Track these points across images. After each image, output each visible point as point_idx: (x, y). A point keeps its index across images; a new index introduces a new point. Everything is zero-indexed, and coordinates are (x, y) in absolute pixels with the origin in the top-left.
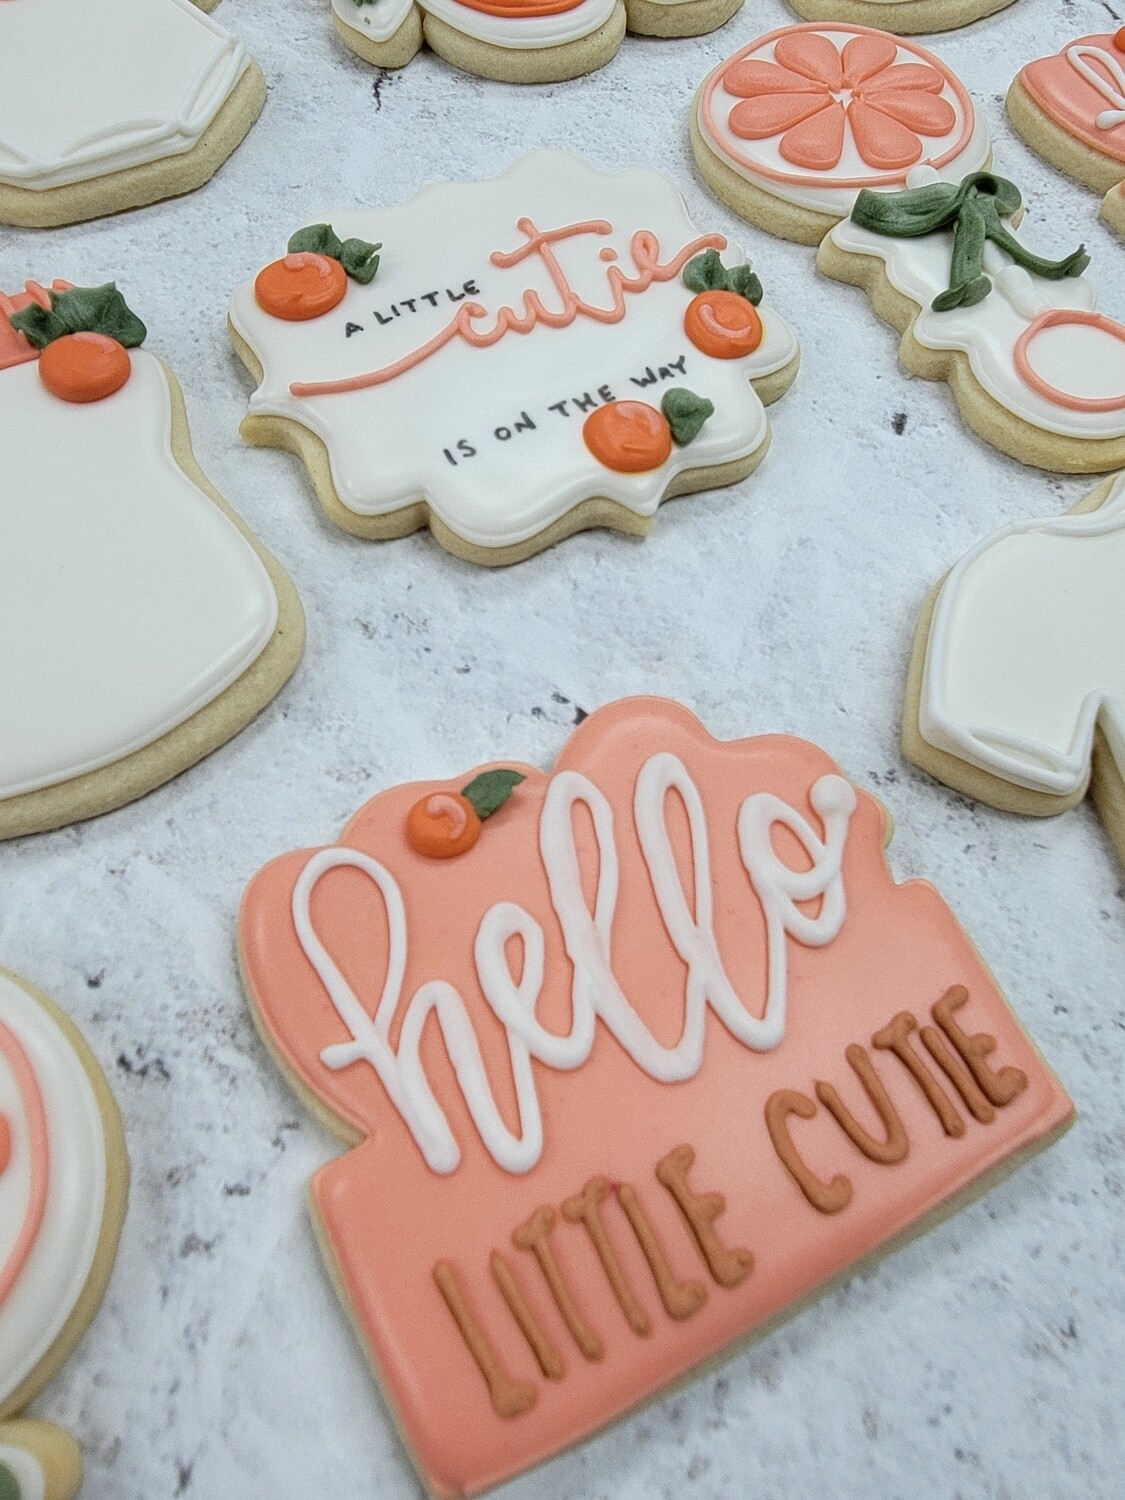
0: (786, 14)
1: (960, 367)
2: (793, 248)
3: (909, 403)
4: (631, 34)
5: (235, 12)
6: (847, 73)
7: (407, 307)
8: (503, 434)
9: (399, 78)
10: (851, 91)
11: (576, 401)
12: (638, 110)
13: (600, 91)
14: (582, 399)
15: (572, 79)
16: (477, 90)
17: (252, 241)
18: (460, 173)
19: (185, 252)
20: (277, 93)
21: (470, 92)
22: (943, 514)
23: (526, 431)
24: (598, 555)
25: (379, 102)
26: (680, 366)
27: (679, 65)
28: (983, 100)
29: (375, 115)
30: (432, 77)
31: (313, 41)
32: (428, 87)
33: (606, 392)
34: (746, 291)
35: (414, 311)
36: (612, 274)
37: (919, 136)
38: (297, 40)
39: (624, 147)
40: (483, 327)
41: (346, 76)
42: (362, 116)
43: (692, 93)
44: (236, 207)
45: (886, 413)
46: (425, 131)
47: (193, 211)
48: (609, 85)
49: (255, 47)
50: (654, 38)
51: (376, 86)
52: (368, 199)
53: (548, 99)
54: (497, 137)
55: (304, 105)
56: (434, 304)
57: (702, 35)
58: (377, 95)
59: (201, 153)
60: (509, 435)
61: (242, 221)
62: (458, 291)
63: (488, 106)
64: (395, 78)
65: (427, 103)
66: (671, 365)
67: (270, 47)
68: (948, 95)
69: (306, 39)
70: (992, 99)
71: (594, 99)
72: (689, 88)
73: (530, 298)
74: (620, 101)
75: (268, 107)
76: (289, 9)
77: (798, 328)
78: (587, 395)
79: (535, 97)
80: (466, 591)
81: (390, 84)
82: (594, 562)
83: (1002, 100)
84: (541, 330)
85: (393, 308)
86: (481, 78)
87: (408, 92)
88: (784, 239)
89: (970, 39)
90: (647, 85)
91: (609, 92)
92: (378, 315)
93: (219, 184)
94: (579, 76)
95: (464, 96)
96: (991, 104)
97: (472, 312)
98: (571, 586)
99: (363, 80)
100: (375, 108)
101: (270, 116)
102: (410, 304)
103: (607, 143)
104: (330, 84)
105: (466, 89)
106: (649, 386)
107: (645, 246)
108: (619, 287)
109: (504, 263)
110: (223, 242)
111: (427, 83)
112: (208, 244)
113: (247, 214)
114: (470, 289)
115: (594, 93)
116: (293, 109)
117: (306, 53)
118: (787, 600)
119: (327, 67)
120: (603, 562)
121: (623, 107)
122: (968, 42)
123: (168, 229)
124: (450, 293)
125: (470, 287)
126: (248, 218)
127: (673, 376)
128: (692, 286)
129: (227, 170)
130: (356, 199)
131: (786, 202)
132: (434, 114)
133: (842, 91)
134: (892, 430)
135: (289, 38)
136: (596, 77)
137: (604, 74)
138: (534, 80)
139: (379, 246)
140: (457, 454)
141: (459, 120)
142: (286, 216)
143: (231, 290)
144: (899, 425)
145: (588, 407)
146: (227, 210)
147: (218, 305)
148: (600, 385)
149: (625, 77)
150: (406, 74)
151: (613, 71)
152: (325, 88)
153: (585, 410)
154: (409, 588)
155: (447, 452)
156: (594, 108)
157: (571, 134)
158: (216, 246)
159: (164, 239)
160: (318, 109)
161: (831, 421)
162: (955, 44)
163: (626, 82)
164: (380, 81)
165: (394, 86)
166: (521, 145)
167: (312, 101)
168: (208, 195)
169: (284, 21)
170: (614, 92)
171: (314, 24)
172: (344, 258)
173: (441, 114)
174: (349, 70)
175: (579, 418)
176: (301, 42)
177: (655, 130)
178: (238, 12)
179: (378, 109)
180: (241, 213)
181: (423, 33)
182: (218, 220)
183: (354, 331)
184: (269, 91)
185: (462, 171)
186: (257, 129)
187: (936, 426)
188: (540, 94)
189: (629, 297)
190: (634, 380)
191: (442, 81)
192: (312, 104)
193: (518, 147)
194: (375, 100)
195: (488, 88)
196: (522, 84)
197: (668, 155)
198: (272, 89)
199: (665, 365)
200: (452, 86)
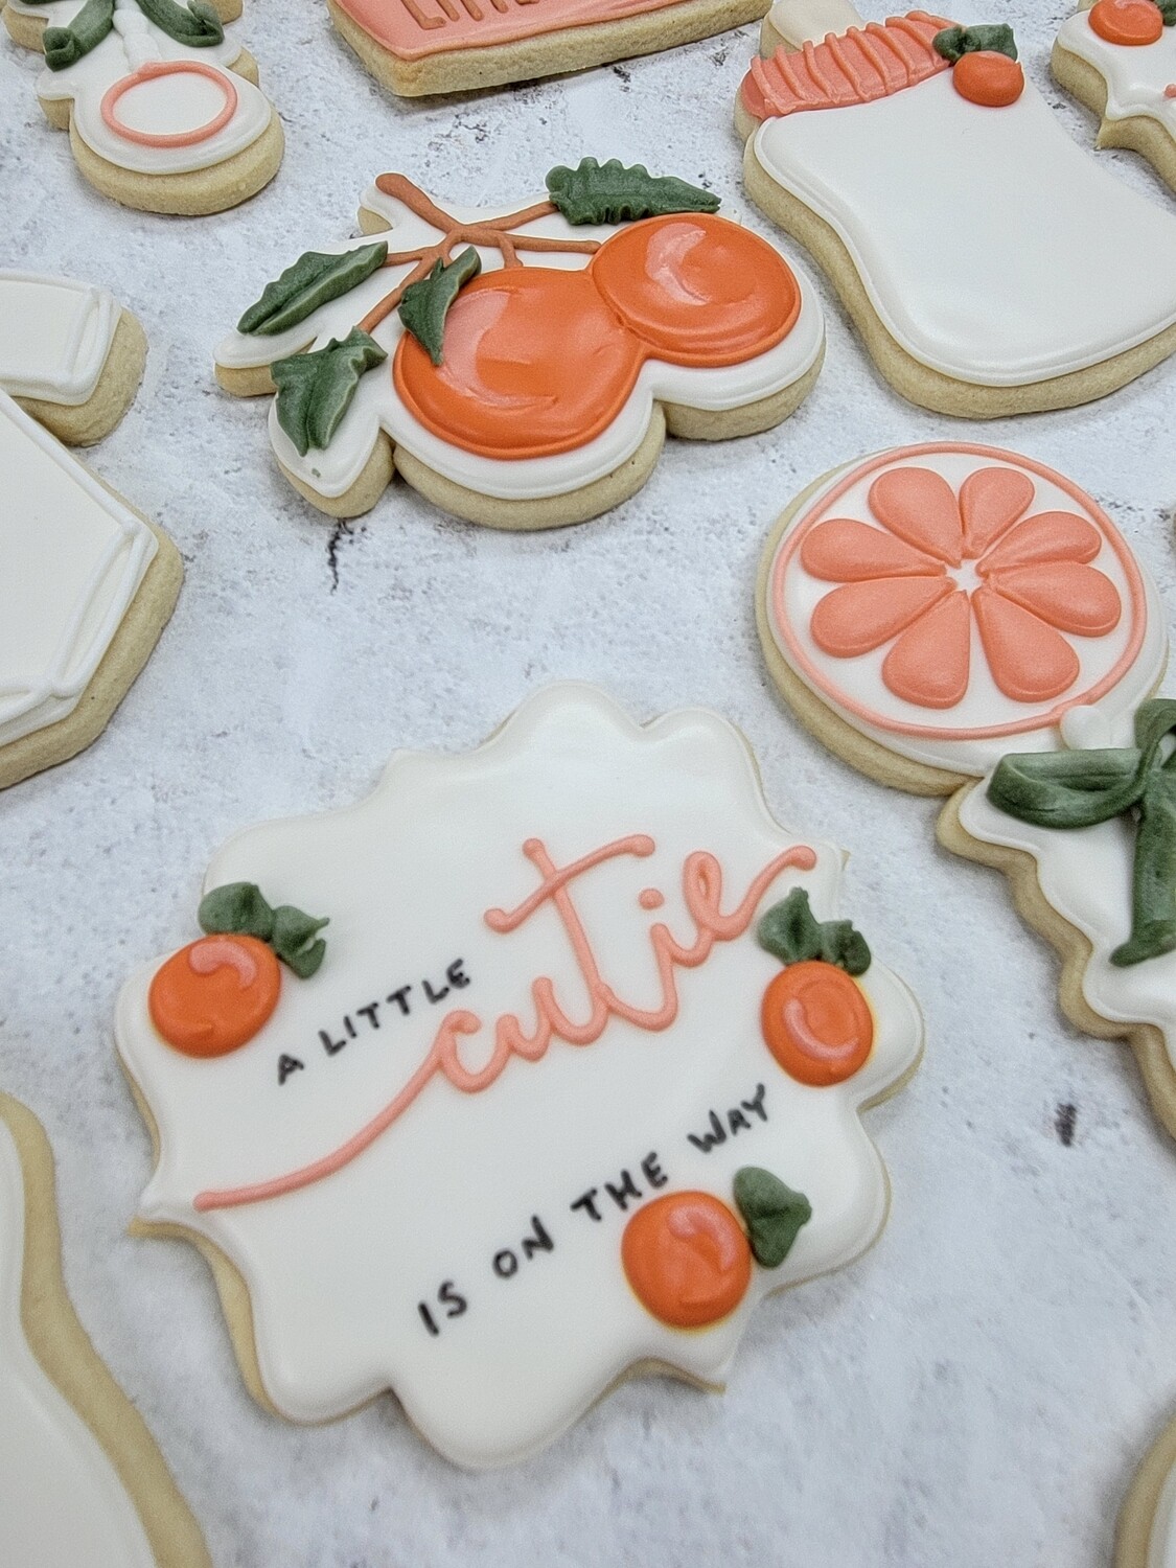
0: (875, 387)
1: (1152, 1046)
2: (903, 802)
3: (1078, 1085)
4: (671, 436)
5: (145, 429)
6: (970, 538)
7: (365, 1019)
8: (506, 1264)
9: (364, 530)
10: (976, 562)
11: (610, 1189)
12: (684, 567)
13: (633, 537)
14: (619, 1184)
15: (595, 518)
16: (467, 545)
17: (159, 838)
18: (444, 694)
19: (66, 864)
20: (199, 566)
21: (458, 550)
22: (1138, 1299)
23: (539, 1254)
24: (647, 1419)
25: (336, 574)
26: (756, 1106)
27: (736, 484)
28: (1143, 519)
29: (330, 598)
30: (408, 527)
31: (248, 472)
32: (403, 544)
33: (653, 1166)
34: (847, 954)
35: (376, 1026)
36: (659, 937)
37: (1072, 640)
38: (227, 472)
39: (666, 633)
40: (476, 1052)
41: (289, 530)
42: (312, 603)
43: (754, 532)
44: (138, 776)
45: (1046, 1104)
46: (398, 621)
47: (79, 787)
48: (645, 525)
49: (171, 488)
50: (703, 441)
51: (332, 547)
52: (320, 751)
53: (563, 554)
54: (494, 627)
55: (234, 585)
56: (406, 1010)
57: (765, 431)
58: (333, 562)
59: (87, 713)
60: (514, 1266)
61: (145, 801)
62: (440, 982)
63: (482, 574)
64: (358, 530)
65: (400, 572)
66: (746, 1105)
67: (191, 488)
68: (1106, 563)
69: (239, 469)
70: (1156, 516)
71: (624, 550)
72: (752, 523)
73: (542, 993)
74: (660, 551)
75: (186, 593)
76: (217, 420)
77: (916, 950)
78: (626, 1176)
79: (546, 551)
80: (456, 1505)
81: (351, 542)
82: (641, 1432)
83: (1168, 517)
84: (559, 1052)
85: (348, 1023)
86: (472, 525)
87: (376, 555)
88: (890, 787)
89: (1119, 414)
90: (695, 521)
91: (644, 537)
92: (325, 1037)
93: (118, 736)
94: (604, 513)
95: (451, 557)
96: (1155, 524)
97: (460, 1025)
98: (609, 1484)
99: (315, 537)
100: (330, 585)
101: (188, 608)
102: (370, 1011)
103: (643, 628)
104: (270, 547)
105: (451, 544)
106: (716, 1148)
107: (703, 875)
108: (666, 956)
109: (504, 925)
110: (119, 843)
111: (399, 537)
112: (98, 846)
113: (153, 788)
114: (457, 978)
115: (625, 541)
116: (220, 593)
117: (238, 495)
118: (925, 1490)
119: (265, 518)
120: (654, 1430)
121: (664, 562)
122: (1117, 419)
123: (44, 824)
124: (427, 986)
125: (456, 972)
126: (155, 796)
127: (748, 1126)
128: (770, 947)
129: (128, 710)
130: (304, 751)
131: (893, 753)
132: (411, 591)
133: (963, 562)
134: (1056, 1136)
135: (216, 469)
136: (627, 512)
137: (638, 506)
138: (543, 525)
139: (326, 922)
140: (439, 1311)
141: (443, 599)
142: (206, 789)
143: (128, 931)
144: (1066, 1128)
145: (630, 1199)
146: (126, 781)
147: (110, 960)
148: (644, 1156)
149: (666, 509)
150: (371, 522)
151: (650, 500)
152: (264, 554)
153: (624, 1206)
154: (374, 1505)
155: (424, 1310)
156: (624, 567)
157: (596, 614)
158: (108, 851)
159: (37, 841)
160: (253, 592)
161: (969, 1124)
162: (1101, 424)
163: (667, 519)
164: (337, 537)
165: (357, 545)
166: (528, 639)
167: (244, 578)
168: (102, 755)
169: (209, 442)
170: (652, 537)
171: (249, 444)
172: (277, 939)
173: (418, 591)
174: (297, 520)
175: (615, 1219)
176: (232, 476)
177: (707, 601)
178: (150, 430)
179: (335, 587)
180: (144, 786)
181: (394, 464)
182: (113, 802)
183: (290, 1070)
184: (188, 565)
185: (449, 691)
186: (170, 633)
187: (1117, 1125)
188: (553, 548)
189: (683, 976)
190: (693, 1139)
191: (422, 529)
192: (246, 584)
193: (523, 643)
194: (329, 572)
195: (482, 540)
196: (528, 531)
197: (727, 644)
198: (192, 560)
199: (737, 1106)
200: (434, 539)
